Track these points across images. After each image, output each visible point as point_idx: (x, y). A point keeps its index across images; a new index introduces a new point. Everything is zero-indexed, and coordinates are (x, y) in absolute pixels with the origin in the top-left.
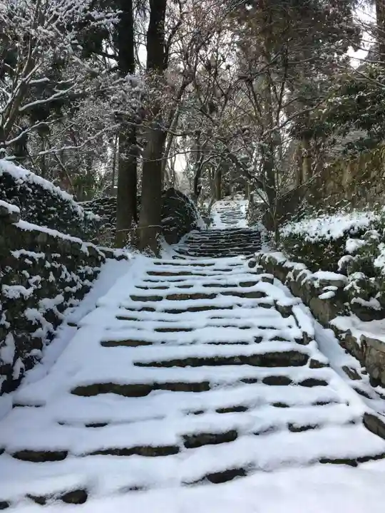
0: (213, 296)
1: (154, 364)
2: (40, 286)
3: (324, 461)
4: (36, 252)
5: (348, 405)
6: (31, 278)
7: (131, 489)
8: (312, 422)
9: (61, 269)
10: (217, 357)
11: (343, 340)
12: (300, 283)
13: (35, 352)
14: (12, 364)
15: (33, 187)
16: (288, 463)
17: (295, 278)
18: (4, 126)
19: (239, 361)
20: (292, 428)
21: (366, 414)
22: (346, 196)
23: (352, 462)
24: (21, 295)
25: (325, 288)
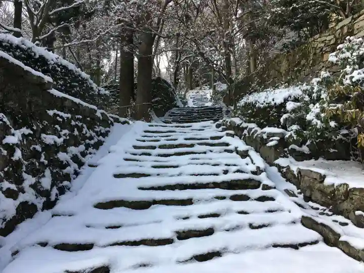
0: (192, 146)
1: (153, 188)
2: (68, 138)
3: (275, 246)
4: (65, 113)
5: (290, 212)
6: (61, 131)
7: (141, 266)
8: (266, 222)
9: (82, 127)
10: (197, 183)
11: (284, 173)
12: (253, 137)
13: (66, 183)
14: (49, 189)
15: (61, 67)
16: (250, 248)
17: (249, 134)
18: (38, 25)
19: (212, 185)
20: (251, 226)
21: (303, 217)
22: (283, 79)
23: (295, 247)
24: (55, 142)
25: (271, 139)
